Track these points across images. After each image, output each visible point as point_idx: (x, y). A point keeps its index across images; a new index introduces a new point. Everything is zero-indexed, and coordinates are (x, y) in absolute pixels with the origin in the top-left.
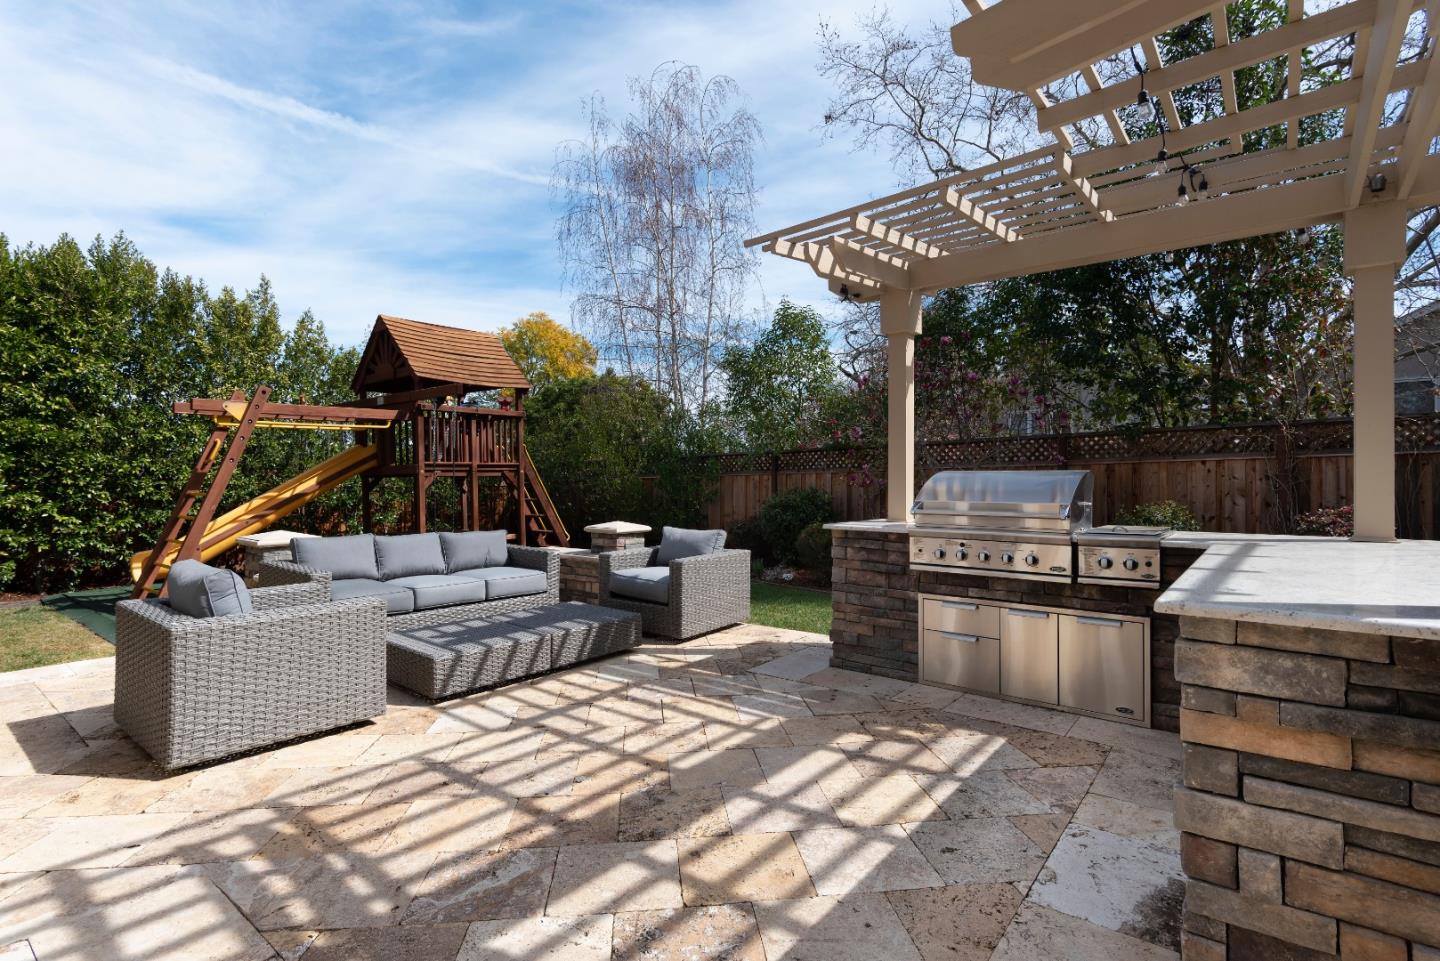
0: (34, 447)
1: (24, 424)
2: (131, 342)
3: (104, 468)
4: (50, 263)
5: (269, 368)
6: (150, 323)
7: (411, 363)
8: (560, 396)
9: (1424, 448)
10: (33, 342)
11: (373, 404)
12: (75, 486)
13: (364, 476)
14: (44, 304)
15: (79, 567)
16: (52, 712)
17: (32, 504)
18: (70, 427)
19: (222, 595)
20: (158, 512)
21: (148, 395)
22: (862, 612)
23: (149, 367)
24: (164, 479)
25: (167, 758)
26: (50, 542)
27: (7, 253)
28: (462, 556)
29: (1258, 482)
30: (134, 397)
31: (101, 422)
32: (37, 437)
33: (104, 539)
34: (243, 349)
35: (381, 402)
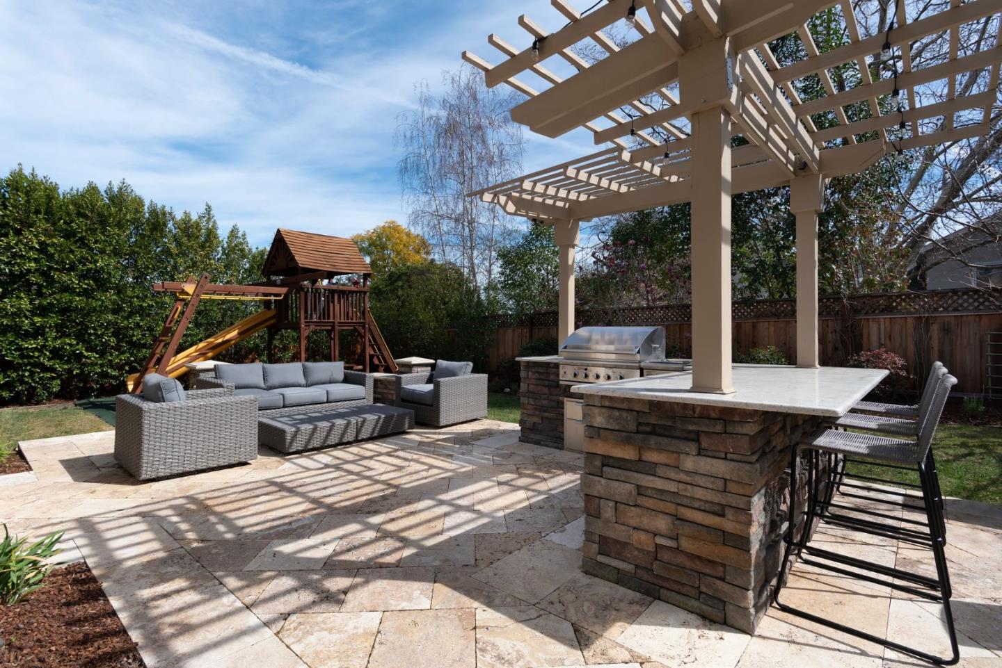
0: (72, 311)
1: (66, 297)
2: (130, 246)
3: (112, 323)
4: (83, 200)
5: (212, 261)
6: (141, 234)
7: (296, 258)
8: (399, 277)
9: (932, 313)
10: (73, 248)
11: (274, 284)
12: (95, 334)
13: (269, 328)
14: (79, 224)
15: (97, 384)
16: (82, 455)
17: (70, 345)
18: (93, 298)
19: (169, 391)
20: (144, 350)
21: (140, 278)
22: (536, 409)
23: (140, 263)
24: (148, 330)
25: (140, 474)
26: (80, 368)
27: (58, 194)
28: (315, 377)
29: (830, 335)
30: (131, 280)
31: (111, 295)
32: (74, 305)
33: (112, 367)
34: (196, 250)
35: (279, 282)
